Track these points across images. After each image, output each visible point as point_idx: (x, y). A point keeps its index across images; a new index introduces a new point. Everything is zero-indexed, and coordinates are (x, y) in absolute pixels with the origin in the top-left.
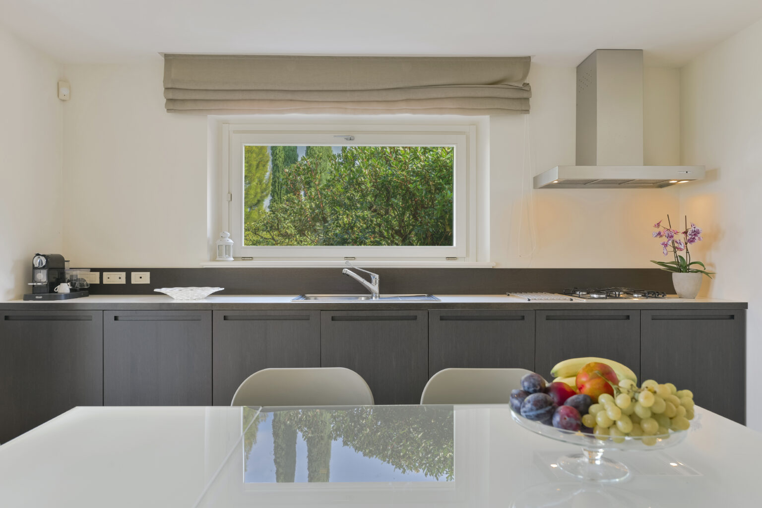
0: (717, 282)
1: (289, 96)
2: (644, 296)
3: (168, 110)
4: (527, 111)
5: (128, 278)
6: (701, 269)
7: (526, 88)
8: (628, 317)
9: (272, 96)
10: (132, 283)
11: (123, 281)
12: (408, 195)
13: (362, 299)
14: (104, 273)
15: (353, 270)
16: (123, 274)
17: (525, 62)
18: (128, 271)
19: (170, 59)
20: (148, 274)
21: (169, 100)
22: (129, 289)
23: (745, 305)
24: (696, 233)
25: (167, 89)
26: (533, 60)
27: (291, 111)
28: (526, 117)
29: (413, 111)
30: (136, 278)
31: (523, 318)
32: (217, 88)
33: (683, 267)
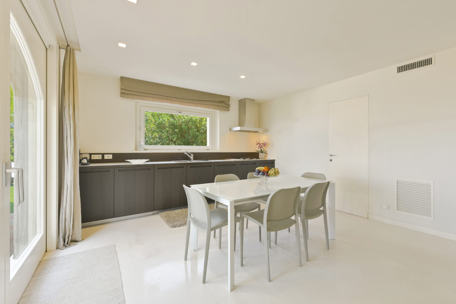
0: (268, 155)
1: (166, 98)
2: (256, 159)
3: (121, 96)
4: (229, 111)
5: (103, 157)
6: (265, 152)
7: (229, 105)
8: (255, 164)
9: (160, 97)
10: (105, 159)
11: (101, 158)
12: (181, 129)
13: (189, 162)
14: (92, 155)
15: (187, 153)
16: (101, 155)
17: (228, 98)
18: (103, 155)
19: (122, 79)
20: (111, 155)
21: (122, 93)
22: (103, 161)
23: (274, 160)
24: (265, 144)
25: (122, 89)
26: (230, 98)
27: (166, 102)
28: (228, 112)
29: (202, 107)
30: (106, 157)
31: (235, 165)
32: (141, 91)
33: (262, 152)
